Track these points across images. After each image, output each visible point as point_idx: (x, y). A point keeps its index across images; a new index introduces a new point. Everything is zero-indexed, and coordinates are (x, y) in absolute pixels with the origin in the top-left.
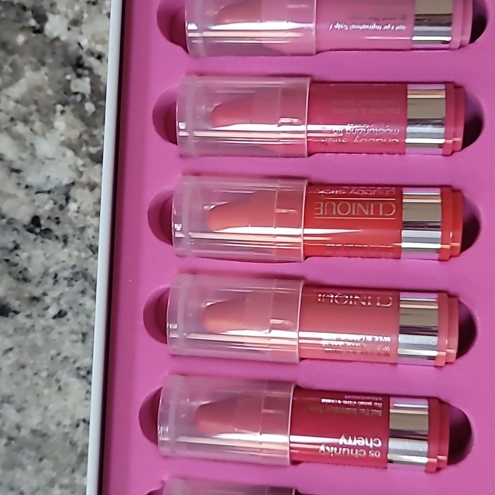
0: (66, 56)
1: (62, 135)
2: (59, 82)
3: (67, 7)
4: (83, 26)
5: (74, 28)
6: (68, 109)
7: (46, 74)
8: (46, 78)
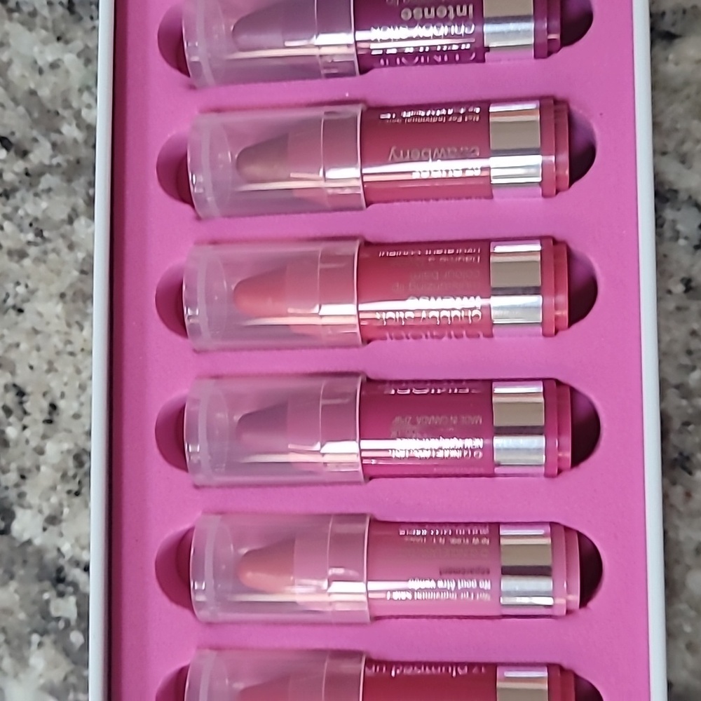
0: (42, 566)
1: (41, 676)
2: (34, 602)
3: (40, 498)
4: (64, 525)
5: (51, 528)
6: (48, 640)
7: (16, 591)
8: (17, 597)
